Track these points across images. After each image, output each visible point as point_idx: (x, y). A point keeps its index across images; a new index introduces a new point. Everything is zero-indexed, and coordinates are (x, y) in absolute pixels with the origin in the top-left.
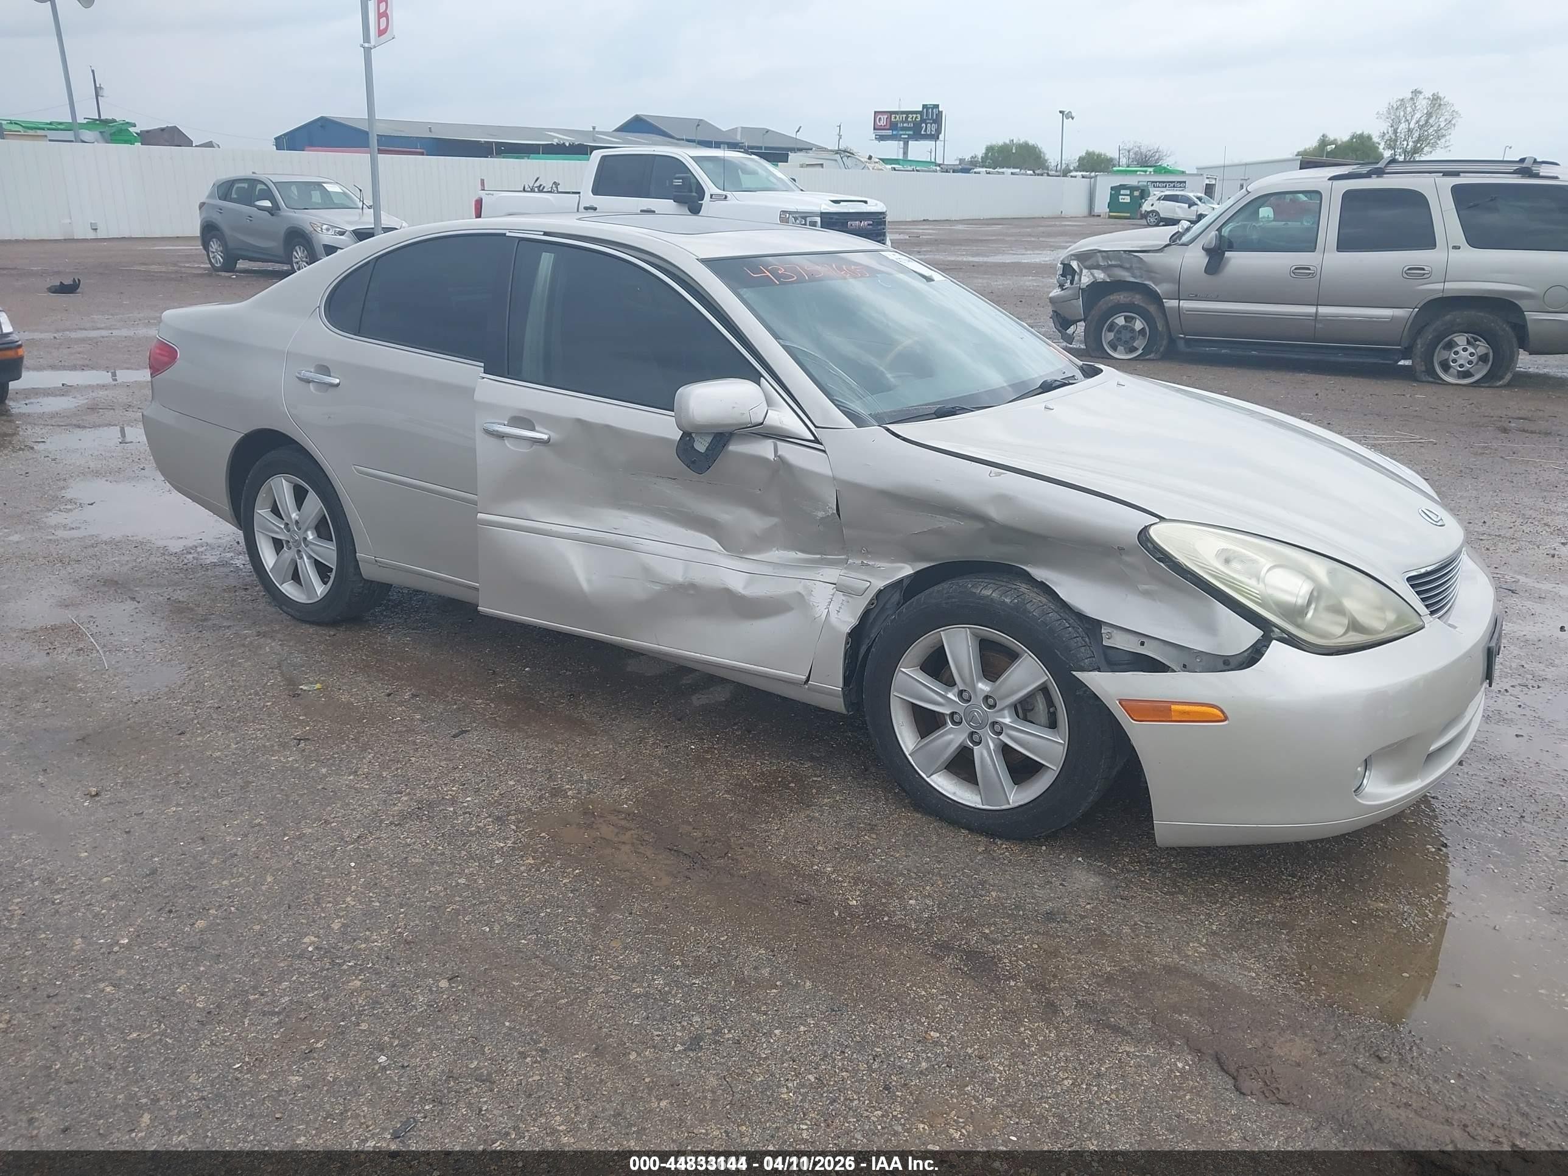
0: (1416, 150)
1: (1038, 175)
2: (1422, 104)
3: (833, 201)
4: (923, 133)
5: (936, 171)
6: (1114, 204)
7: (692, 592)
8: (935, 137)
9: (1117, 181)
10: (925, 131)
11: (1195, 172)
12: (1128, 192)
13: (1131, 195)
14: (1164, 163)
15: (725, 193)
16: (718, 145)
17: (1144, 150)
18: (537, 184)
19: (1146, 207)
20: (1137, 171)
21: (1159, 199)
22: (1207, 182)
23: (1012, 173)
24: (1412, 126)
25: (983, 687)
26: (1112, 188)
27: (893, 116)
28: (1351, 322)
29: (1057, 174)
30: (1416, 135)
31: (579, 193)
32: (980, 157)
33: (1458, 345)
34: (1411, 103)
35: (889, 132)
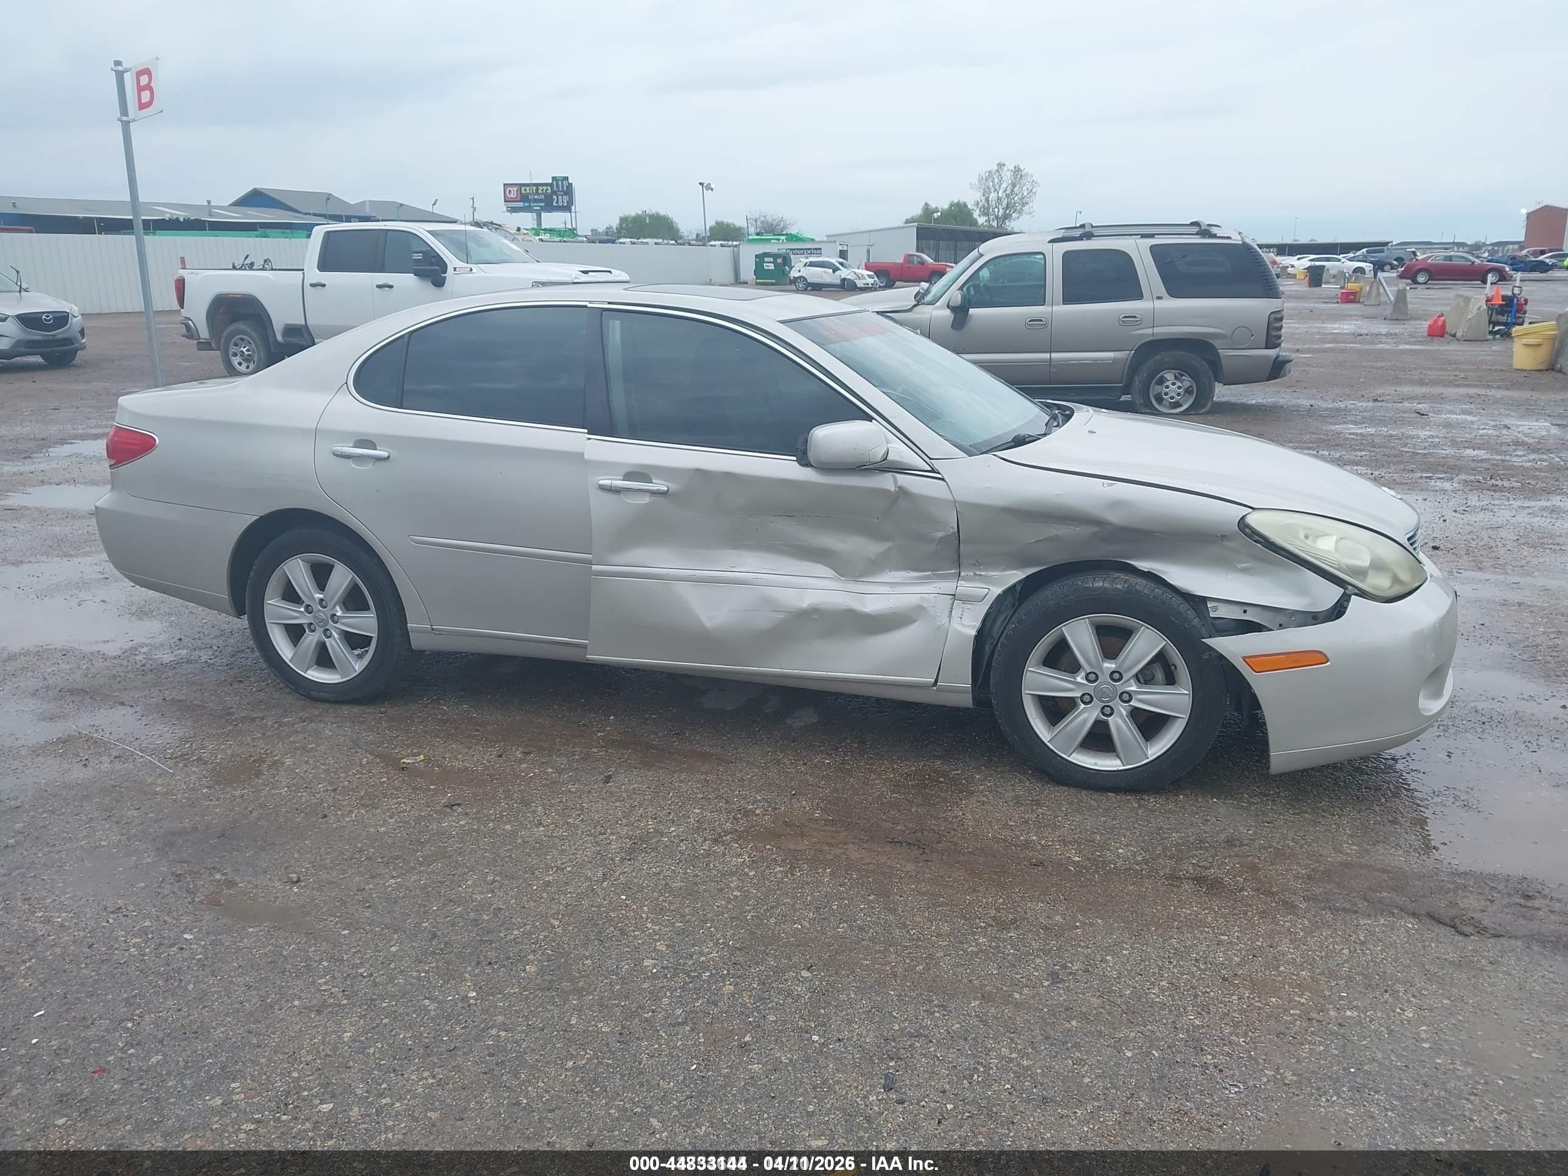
0: (1006, 217)
1: (680, 244)
2: (1007, 175)
3: (582, 272)
4: (555, 204)
5: (582, 242)
6: (759, 271)
7: (815, 617)
8: (567, 208)
9: (761, 249)
10: (557, 202)
11: (825, 239)
12: (771, 259)
13: (774, 262)
14: (793, 230)
15: (469, 266)
16: (349, 219)
17: (769, 220)
18: (248, 261)
19: (794, 274)
20: (771, 239)
21: (805, 265)
22: (841, 248)
23: (656, 243)
24: (1000, 195)
25: (1110, 666)
26: (756, 256)
27: (523, 188)
28: (1080, 365)
29: (698, 243)
30: (1005, 203)
31: (303, 270)
32: (615, 228)
33: (1168, 380)
34: (997, 174)
35: (521, 204)
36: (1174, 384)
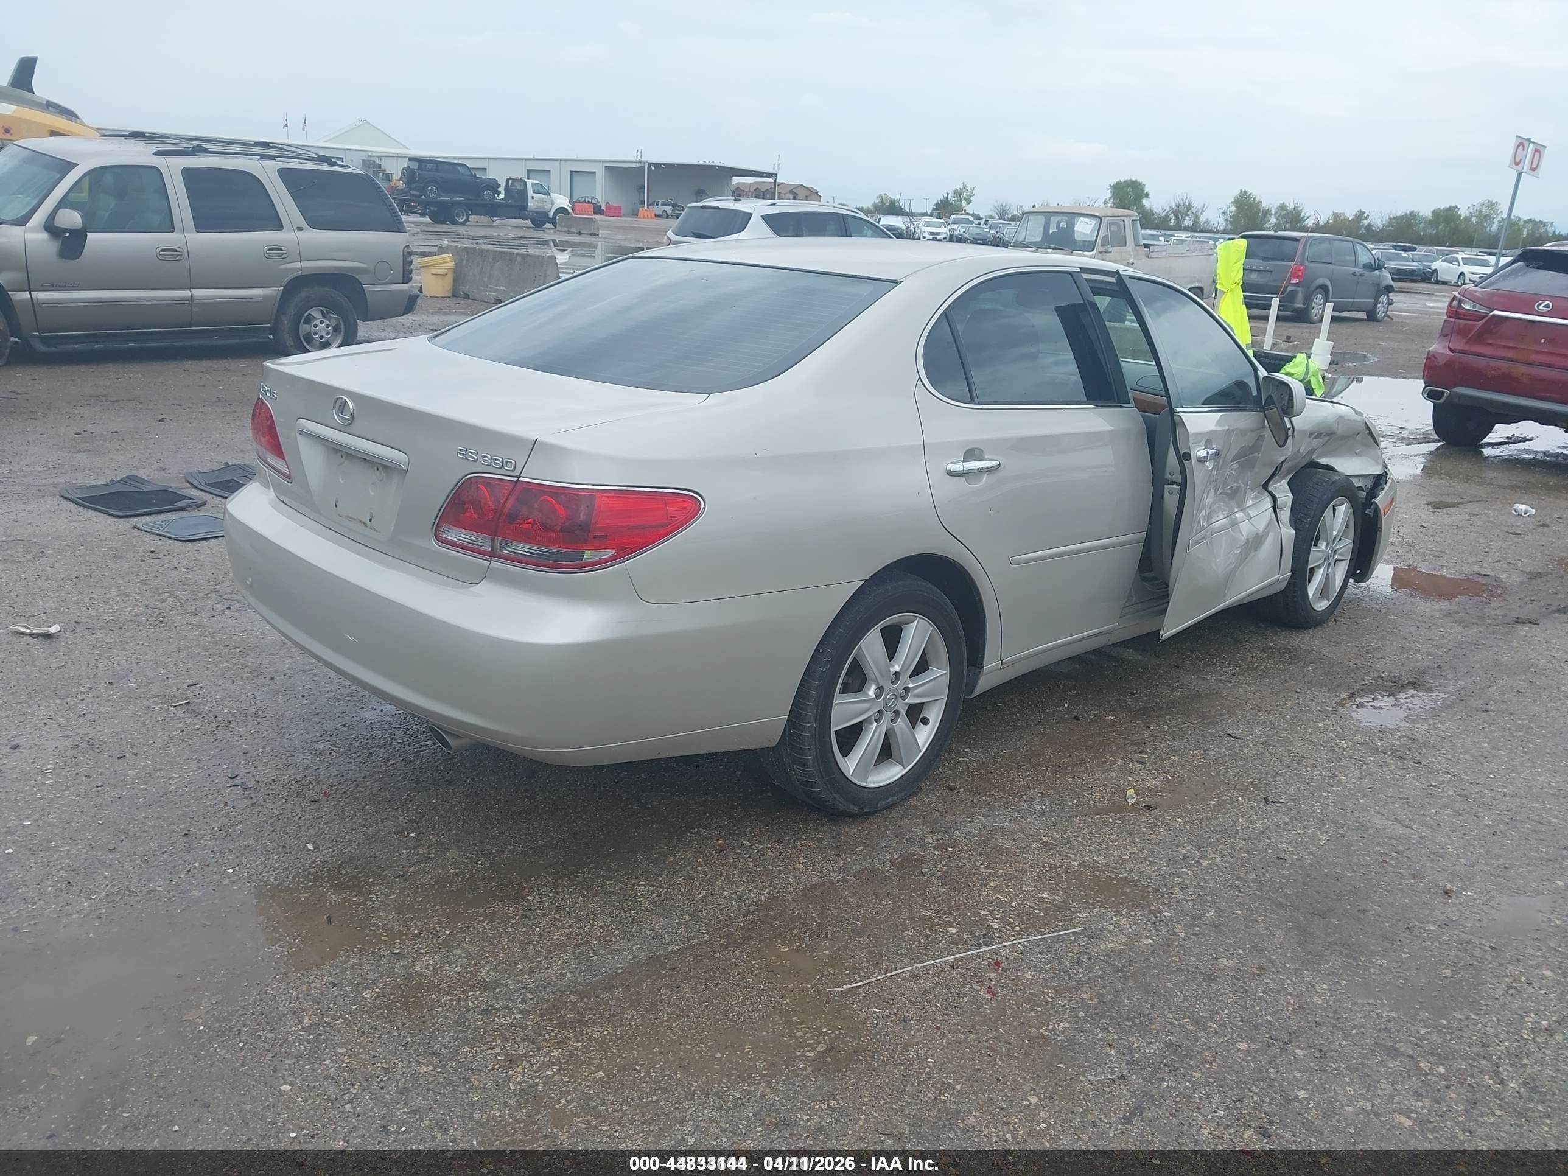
33: (316, 319)
36: (322, 322)
